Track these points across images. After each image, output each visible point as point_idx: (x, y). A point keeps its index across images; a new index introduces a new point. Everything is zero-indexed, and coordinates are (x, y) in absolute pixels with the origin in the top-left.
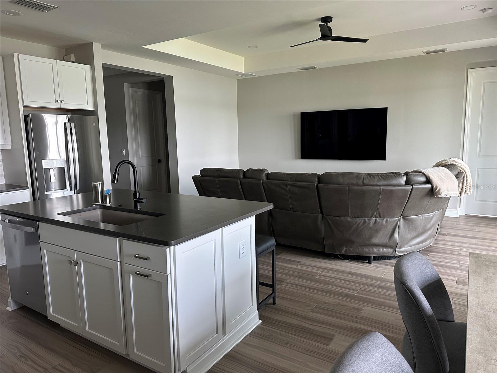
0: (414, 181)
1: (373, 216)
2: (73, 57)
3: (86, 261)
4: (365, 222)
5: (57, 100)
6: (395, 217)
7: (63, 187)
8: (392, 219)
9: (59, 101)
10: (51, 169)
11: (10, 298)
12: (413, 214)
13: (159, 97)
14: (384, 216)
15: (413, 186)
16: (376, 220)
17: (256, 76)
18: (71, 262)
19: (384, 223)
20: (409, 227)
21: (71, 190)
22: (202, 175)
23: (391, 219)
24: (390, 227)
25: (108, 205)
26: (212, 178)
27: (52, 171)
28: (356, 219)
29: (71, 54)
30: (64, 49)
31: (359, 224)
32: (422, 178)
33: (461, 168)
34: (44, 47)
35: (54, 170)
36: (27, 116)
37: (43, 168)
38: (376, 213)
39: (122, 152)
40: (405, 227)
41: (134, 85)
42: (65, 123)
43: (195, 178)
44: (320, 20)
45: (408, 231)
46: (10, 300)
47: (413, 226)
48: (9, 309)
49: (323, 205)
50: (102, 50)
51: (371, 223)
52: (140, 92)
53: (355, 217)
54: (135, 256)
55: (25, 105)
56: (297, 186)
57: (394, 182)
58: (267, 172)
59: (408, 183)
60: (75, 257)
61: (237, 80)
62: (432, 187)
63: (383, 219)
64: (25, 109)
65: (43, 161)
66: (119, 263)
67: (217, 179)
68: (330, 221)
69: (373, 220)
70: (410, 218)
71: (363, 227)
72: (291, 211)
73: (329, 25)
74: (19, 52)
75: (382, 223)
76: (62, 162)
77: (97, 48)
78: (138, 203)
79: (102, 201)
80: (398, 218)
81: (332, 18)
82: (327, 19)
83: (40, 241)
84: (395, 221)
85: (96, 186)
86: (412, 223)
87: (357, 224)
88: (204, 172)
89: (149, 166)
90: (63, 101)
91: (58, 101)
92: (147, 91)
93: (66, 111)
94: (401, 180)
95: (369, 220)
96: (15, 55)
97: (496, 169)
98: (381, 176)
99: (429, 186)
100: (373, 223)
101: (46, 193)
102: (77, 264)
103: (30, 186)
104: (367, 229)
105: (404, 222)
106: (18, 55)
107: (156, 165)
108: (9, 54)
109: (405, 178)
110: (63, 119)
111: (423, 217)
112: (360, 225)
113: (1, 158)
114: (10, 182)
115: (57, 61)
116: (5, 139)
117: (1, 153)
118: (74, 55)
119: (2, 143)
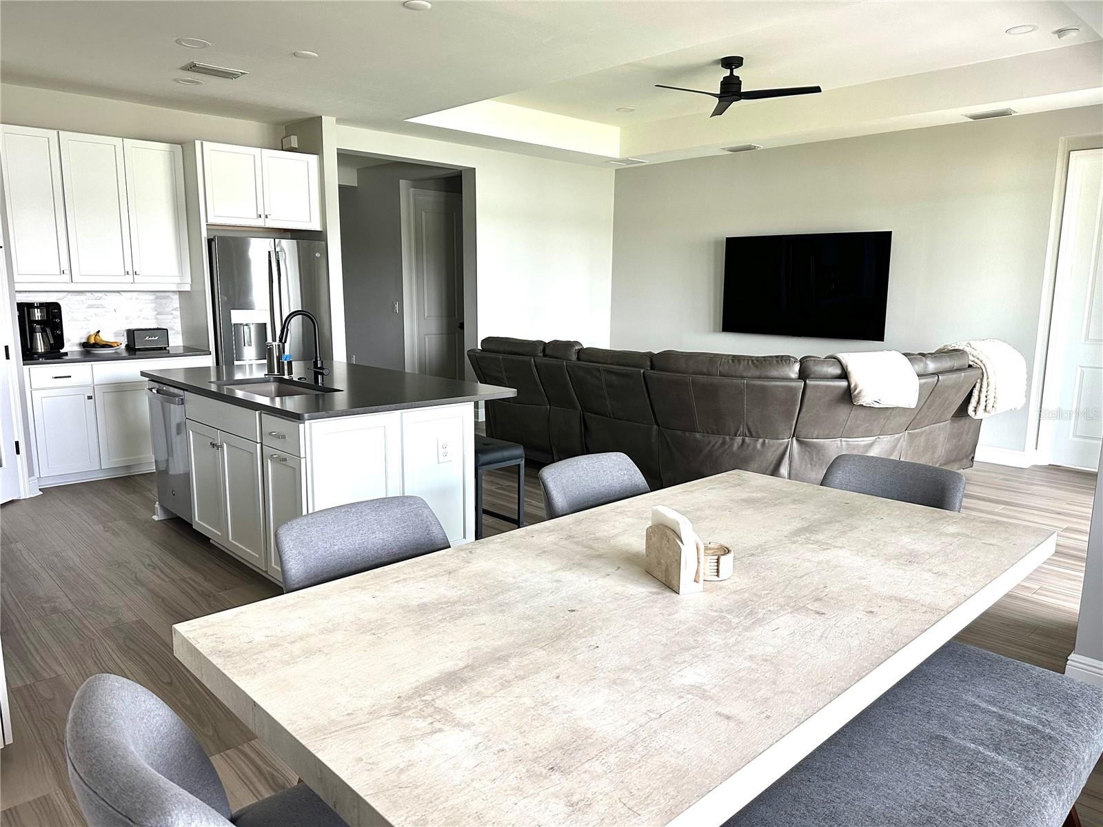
0: (814, 373)
1: (739, 433)
2: (294, 141)
3: (230, 445)
4: (724, 443)
5: (259, 213)
6: (780, 437)
7: (263, 356)
8: (775, 441)
9: (263, 216)
10: (245, 325)
11: (157, 503)
12: (817, 435)
14: (757, 433)
15: (807, 381)
16: (743, 441)
17: (644, 164)
18: (213, 445)
19: (759, 446)
20: (813, 459)
22: (483, 349)
23: (772, 442)
24: (772, 455)
26: (494, 355)
27: (246, 328)
28: (709, 436)
29: (291, 135)
30: (284, 127)
31: (713, 446)
32: (832, 368)
33: (978, 359)
34: (250, 127)
35: (249, 327)
36: (212, 239)
37: (233, 322)
38: (743, 427)
39: (393, 306)
40: (803, 457)
41: (418, 183)
42: (269, 252)
43: (470, 354)
44: (718, 64)
45: (809, 466)
46: (157, 505)
47: (822, 457)
48: (156, 518)
49: (655, 410)
50: (338, 126)
51: (736, 445)
52: (431, 197)
53: (708, 433)
54: (272, 435)
55: (210, 221)
56: (615, 373)
57: (774, 373)
58: (580, 347)
59: (803, 375)
60: (219, 437)
61: (616, 170)
62: (849, 385)
63: (757, 440)
64: (209, 227)
65: (233, 312)
66: (259, 445)
67: (501, 356)
68: (668, 438)
69: (739, 440)
70: (812, 442)
71: (721, 451)
72: (611, 417)
73: (736, 72)
74: (203, 140)
75: (755, 447)
77: (328, 123)
78: (319, 375)
80: (786, 440)
81: (742, 58)
82: (731, 62)
84: (781, 444)
86: (819, 451)
87: (711, 445)
88: (487, 343)
89: (442, 334)
90: (270, 215)
91: (260, 215)
92: (437, 193)
94: (787, 369)
95: (732, 439)
96: (198, 143)
97: (1101, 368)
98: (752, 361)
99: (844, 384)
100: (738, 444)
101: (236, 363)
102: (220, 447)
103: (213, 350)
104: (727, 454)
105: (801, 448)
106: (202, 143)
107: (455, 333)
108: (190, 142)
109: (797, 367)
111: (844, 443)
112: (716, 447)
113: (178, 305)
114: (190, 344)
115: (263, 149)
116: (182, 275)
117: (176, 297)
118: (296, 137)
119: (178, 280)
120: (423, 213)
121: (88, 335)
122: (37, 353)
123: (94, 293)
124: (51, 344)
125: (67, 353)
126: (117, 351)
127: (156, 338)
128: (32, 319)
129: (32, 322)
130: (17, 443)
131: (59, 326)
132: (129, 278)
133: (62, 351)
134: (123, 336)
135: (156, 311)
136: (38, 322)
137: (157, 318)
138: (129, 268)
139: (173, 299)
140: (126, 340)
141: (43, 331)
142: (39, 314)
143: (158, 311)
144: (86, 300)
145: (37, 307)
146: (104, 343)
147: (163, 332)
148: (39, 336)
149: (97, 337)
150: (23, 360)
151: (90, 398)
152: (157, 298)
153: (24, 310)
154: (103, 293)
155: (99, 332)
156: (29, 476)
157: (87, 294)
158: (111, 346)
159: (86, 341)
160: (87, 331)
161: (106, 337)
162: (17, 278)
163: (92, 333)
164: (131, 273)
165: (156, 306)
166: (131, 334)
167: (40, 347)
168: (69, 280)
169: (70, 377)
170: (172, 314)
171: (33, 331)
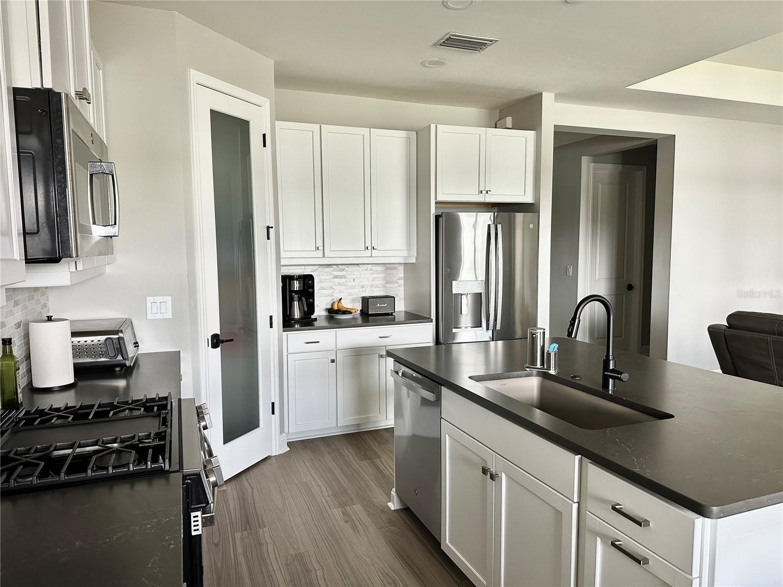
2: (509, 121)
3: (512, 479)
5: (480, 189)
7: (478, 324)
9: (484, 192)
10: (463, 294)
11: (394, 489)
13: (640, 175)
18: (485, 471)
21: (488, 329)
22: (731, 326)
25: (552, 372)
26: (756, 335)
27: (464, 297)
29: (507, 117)
30: (498, 111)
34: (471, 112)
35: (467, 297)
36: (440, 215)
37: (453, 293)
39: (567, 270)
41: (597, 158)
42: (489, 226)
43: (713, 331)
46: (393, 492)
48: (391, 506)
50: (556, 103)
52: (608, 170)
54: (614, 508)
55: (439, 199)
60: (493, 463)
64: (438, 205)
65: (454, 282)
66: (575, 506)
67: (770, 338)
74: (438, 123)
76: (479, 285)
77: (548, 100)
78: (611, 380)
79: (542, 364)
83: (442, 418)
85: (534, 336)
88: (738, 320)
89: (611, 295)
90: (490, 191)
91: (482, 191)
92: (620, 166)
93: (491, 206)
96: (433, 126)
101: (454, 330)
102: (496, 478)
103: (433, 317)
106: (436, 126)
107: (623, 295)
108: (425, 127)
110: (486, 218)
113: (402, 275)
114: (411, 309)
115: (487, 128)
116: (409, 249)
117: (401, 268)
118: (511, 118)
119: (405, 254)
120: (600, 186)
121: (333, 301)
122: (294, 319)
123: (339, 266)
124: (304, 311)
125: (316, 318)
126: (354, 316)
127: (386, 305)
128: (292, 289)
129: (292, 291)
130: (273, 404)
131: (312, 295)
132: (368, 253)
133: (313, 317)
134: (359, 302)
135: (385, 280)
136: (296, 292)
137: (385, 286)
138: (368, 244)
139: (398, 269)
140: (361, 306)
141: (300, 300)
142: (298, 285)
143: (387, 280)
144: (332, 271)
145: (297, 280)
146: (345, 309)
147: (390, 299)
148: (296, 303)
149: (339, 303)
150: (283, 328)
151: (333, 361)
152: (387, 269)
153: (287, 280)
154: (346, 266)
155: (341, 299)
156: (280, 434)
157: (334, 266)
158: (351, 313)
159: (330, 307)
160: (331, 298)
161: (346, 304)
162: (283, 254)
163: (335, 300)
164: (370, 248)
165: (385, 276)
166: (365, 301)
167: (297, 314)
168: (321, 255)
169: (319, 342)
170: (398, 283)
171: (292, 300)
